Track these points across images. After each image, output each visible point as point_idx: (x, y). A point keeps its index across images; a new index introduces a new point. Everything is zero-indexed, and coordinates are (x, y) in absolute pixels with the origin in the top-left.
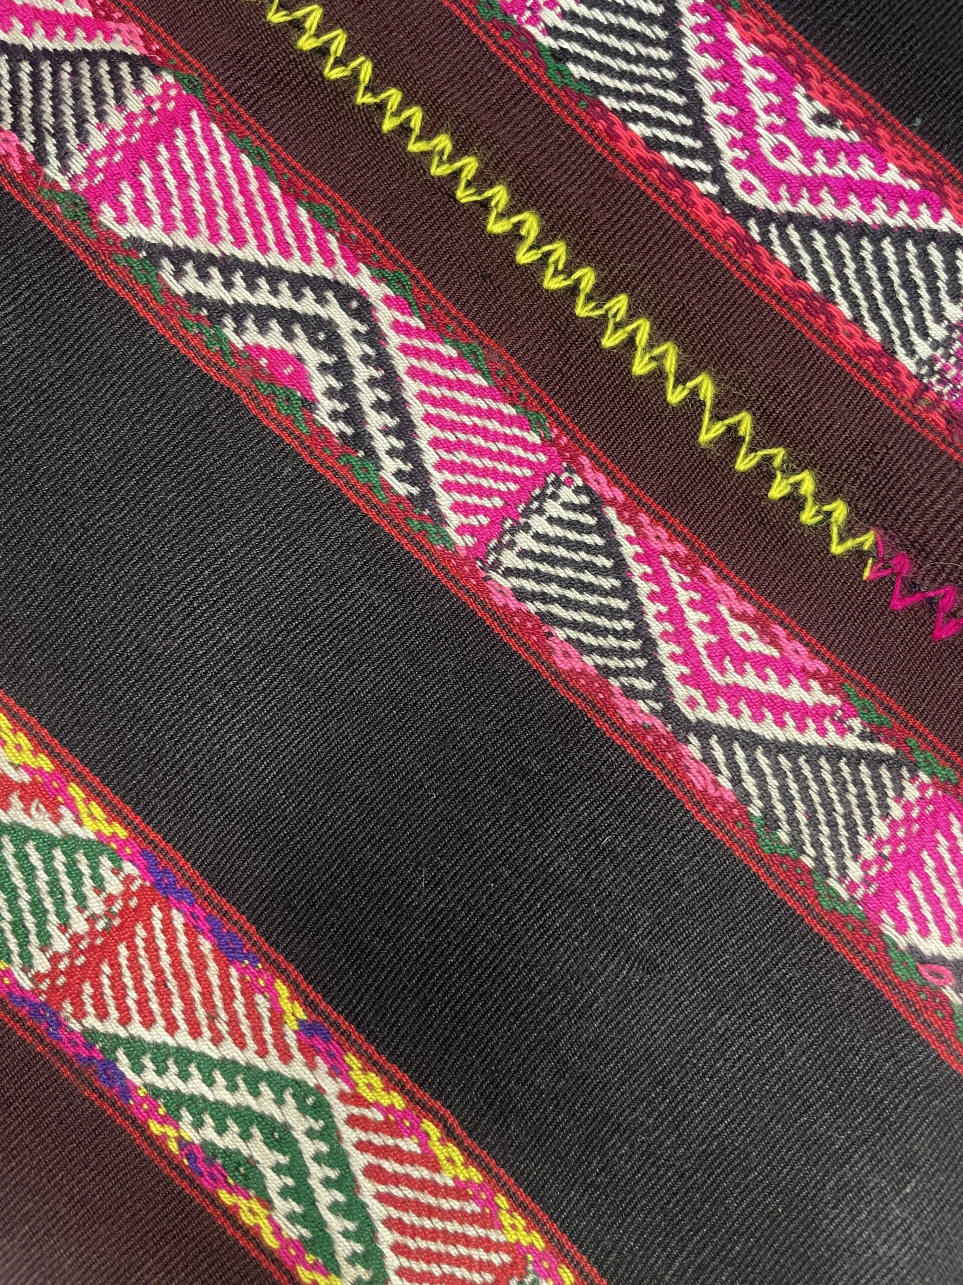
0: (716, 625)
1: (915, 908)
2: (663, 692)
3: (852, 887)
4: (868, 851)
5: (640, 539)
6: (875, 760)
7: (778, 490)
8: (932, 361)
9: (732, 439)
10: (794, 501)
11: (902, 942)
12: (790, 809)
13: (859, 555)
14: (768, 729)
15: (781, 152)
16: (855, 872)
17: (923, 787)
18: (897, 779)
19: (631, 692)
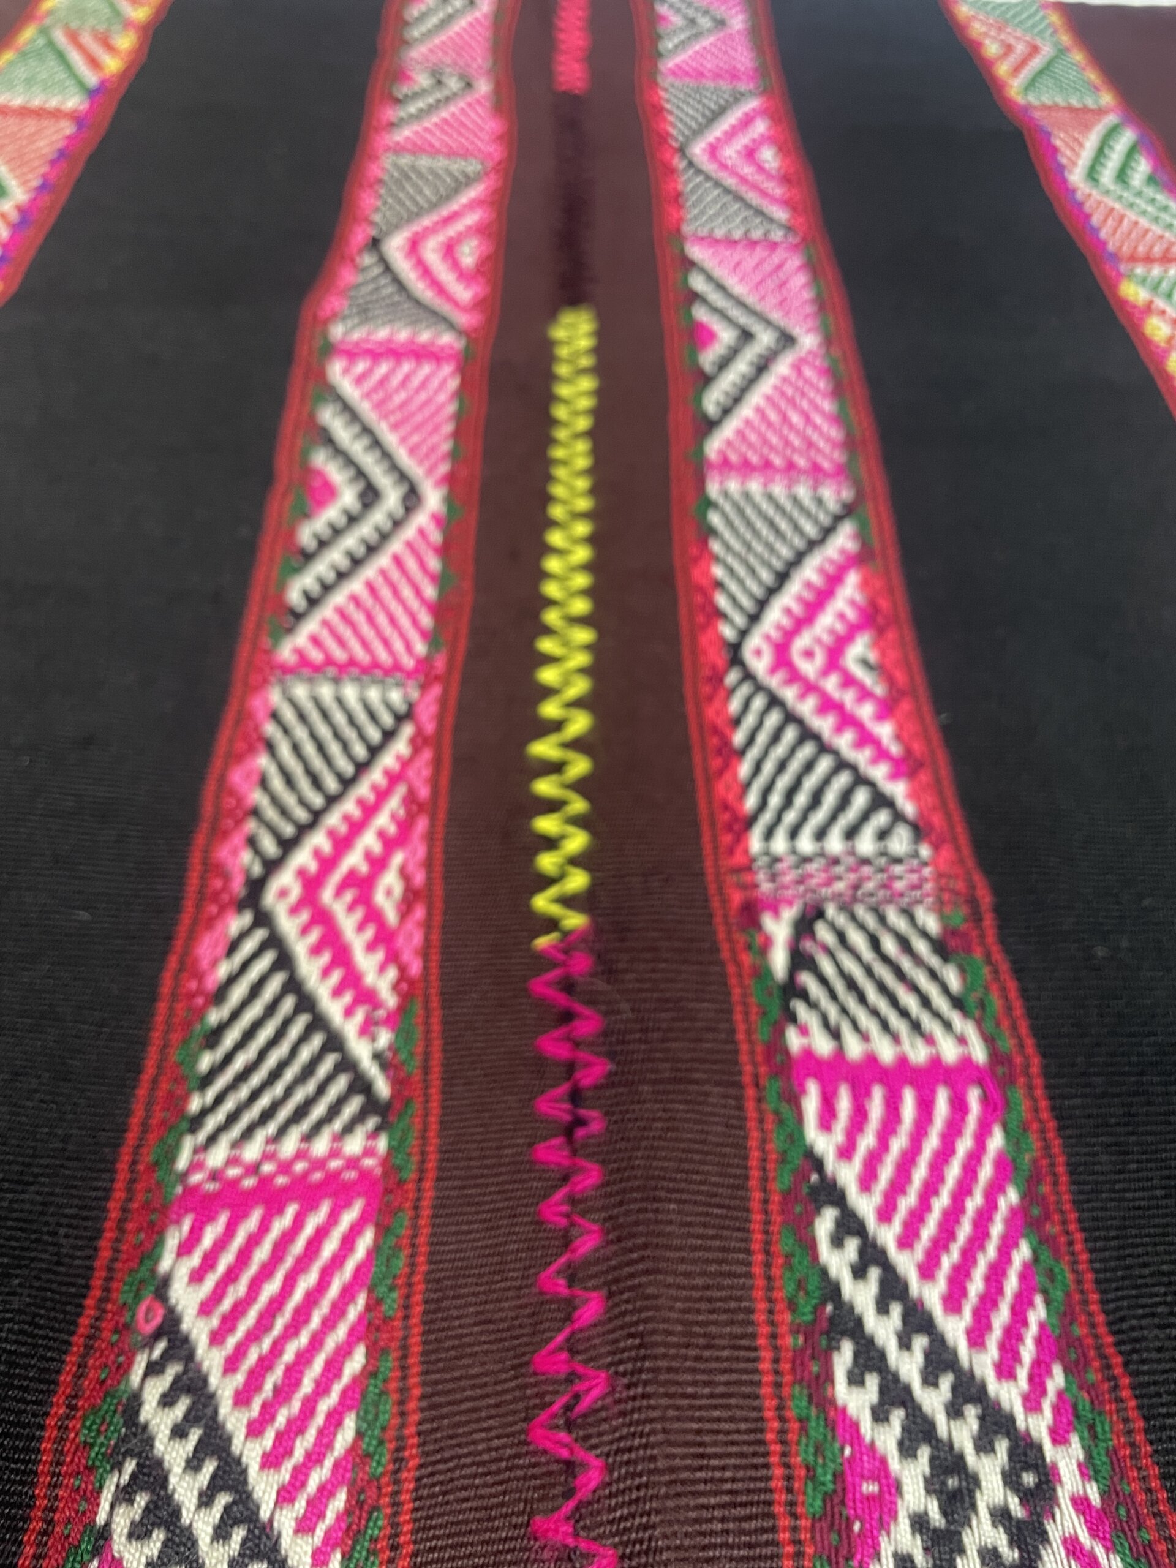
0: (378, 864)
1: (220, 1245)
2: (272, 866)
3: (196, 1166)
4: (252, 1151)
5: (405, 764)
6: (361, 1085)
10: (551, 843)
11: (165, 1264)
12: (240, 1045)
13: (551, 924)
14: (309, 968)
16: (217, 1157)
17: (368, 1152)
18: (359, 1118)
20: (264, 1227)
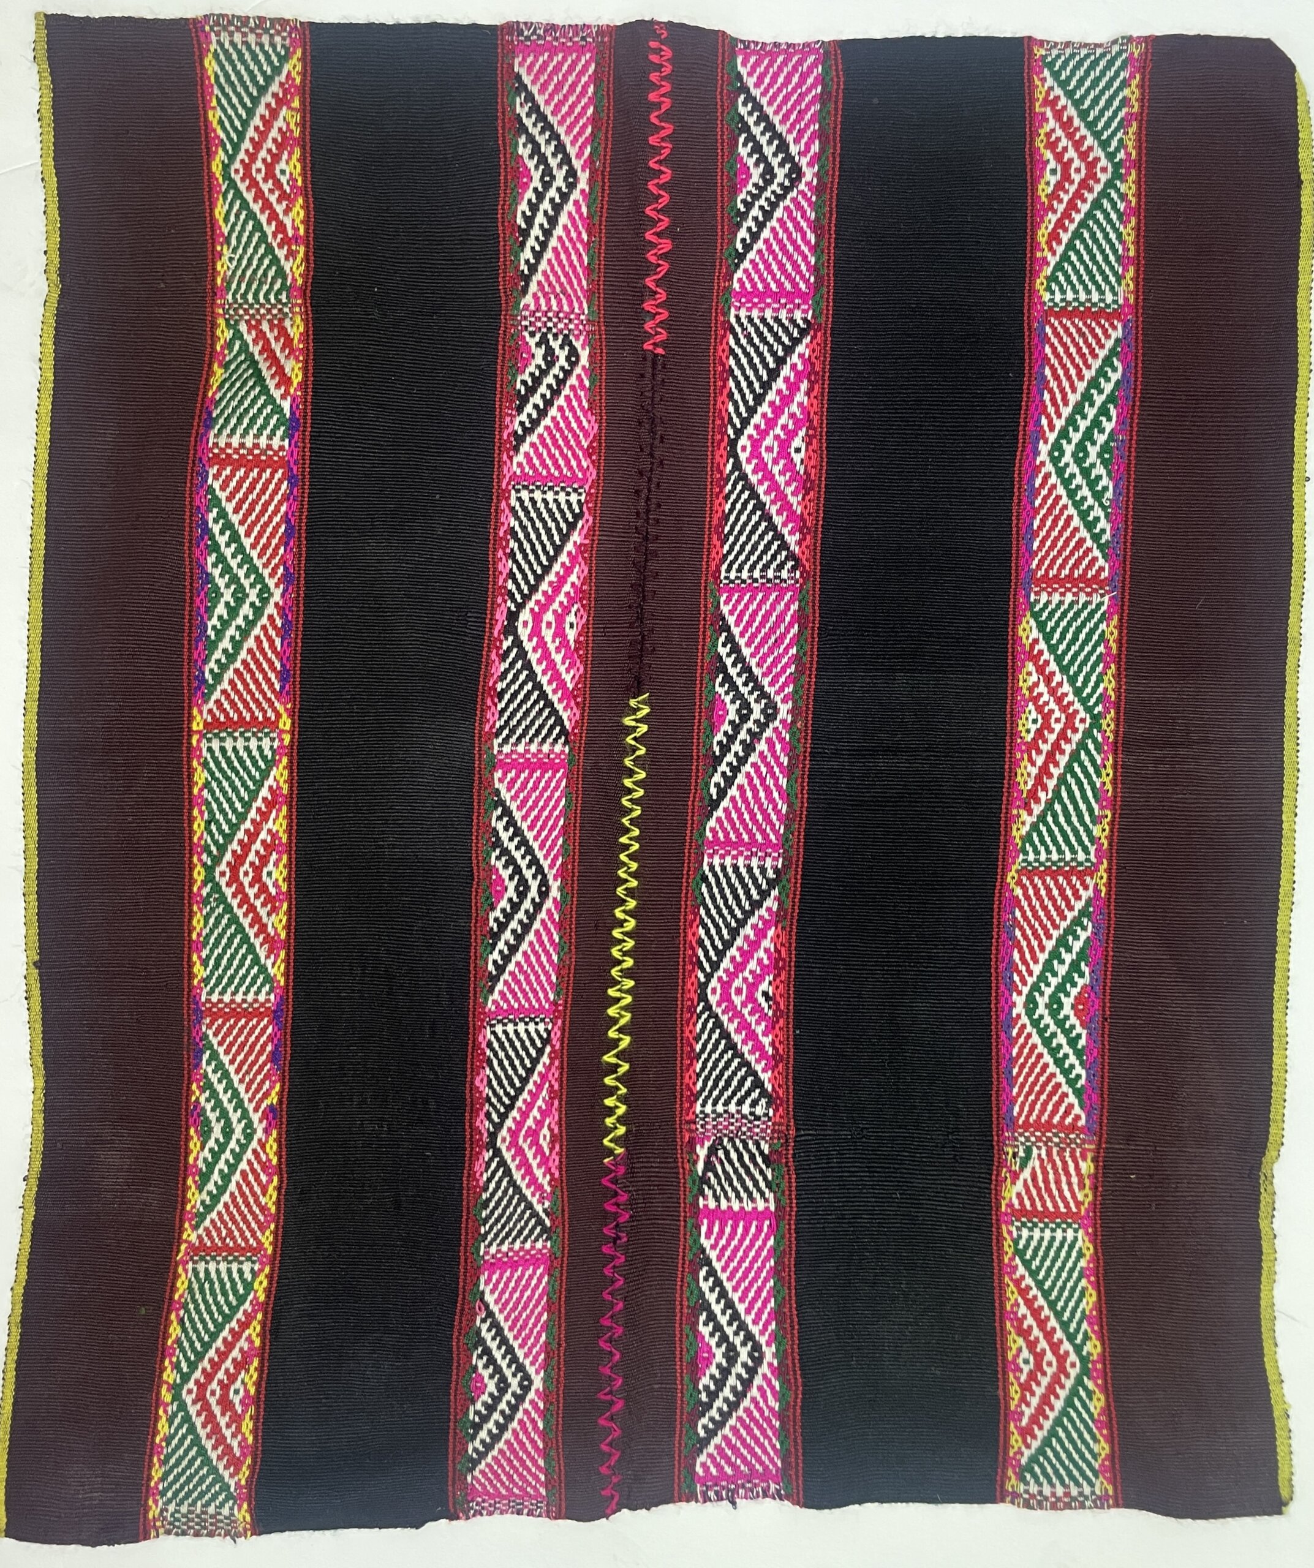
0: (539, 1124)
1: (498, 1282)
2: (498, 1127)
3: (486, 1253)
4: (505, 1248)
5: (548, 1068)
6: (540, 1222)
7: (609, 1102)
8: (707, 1115)
9: (614, 1068)
10: (611, 1111)
11: (482, 1287)
12: (495, 1208)
13: (610, 1152)
14: (517, 1176)
15: (739, 991)
16: (493, 1250)
17: (544, 1247)
18: (540, 1235)
19: (488, 1115)
20: (512, 1276)
